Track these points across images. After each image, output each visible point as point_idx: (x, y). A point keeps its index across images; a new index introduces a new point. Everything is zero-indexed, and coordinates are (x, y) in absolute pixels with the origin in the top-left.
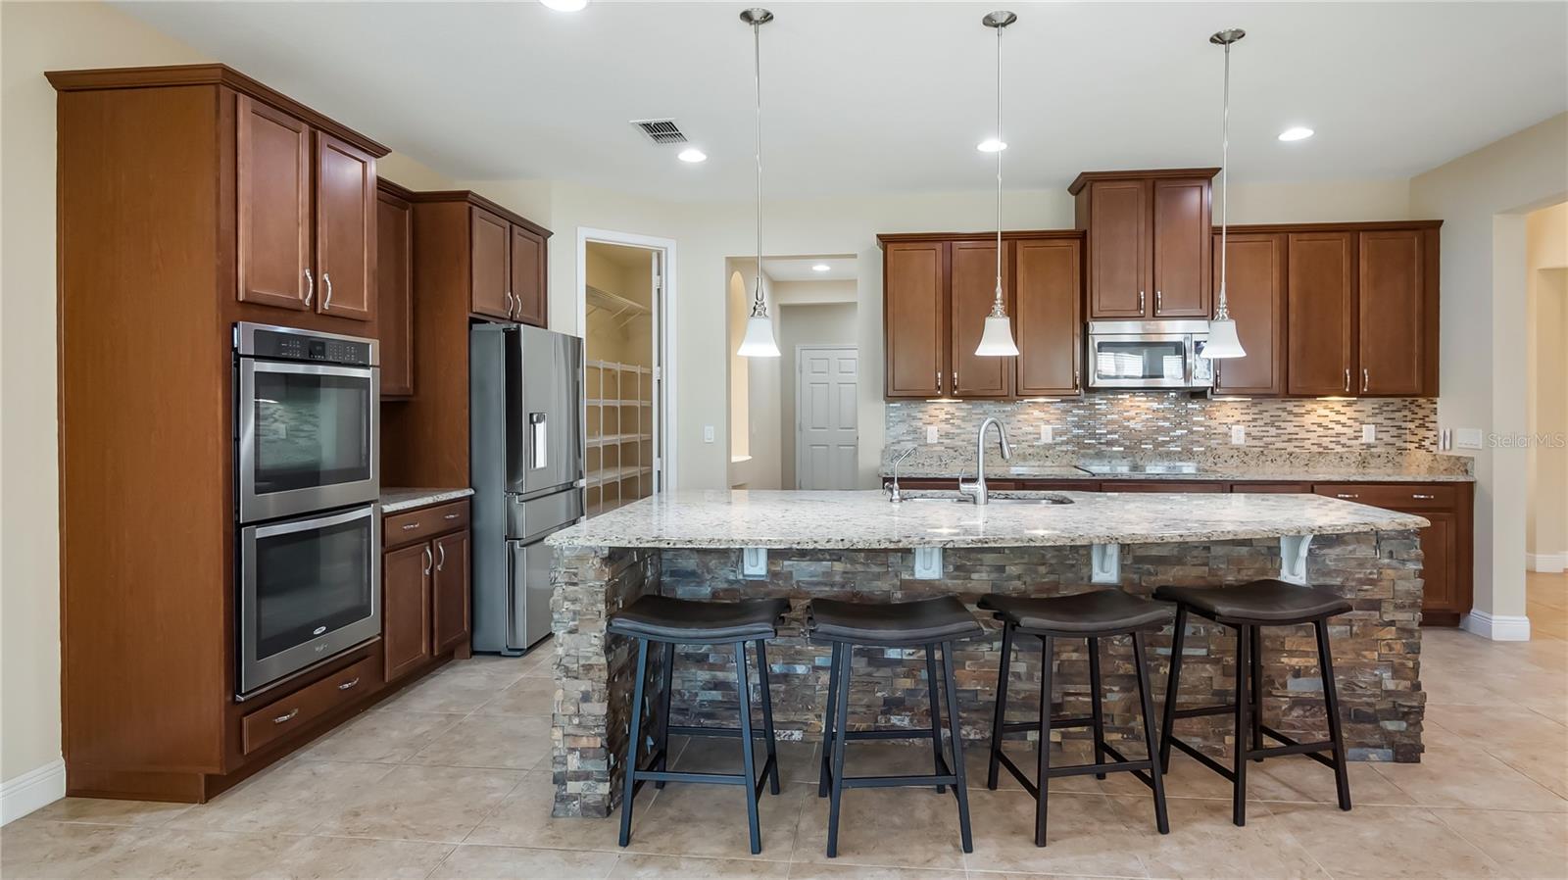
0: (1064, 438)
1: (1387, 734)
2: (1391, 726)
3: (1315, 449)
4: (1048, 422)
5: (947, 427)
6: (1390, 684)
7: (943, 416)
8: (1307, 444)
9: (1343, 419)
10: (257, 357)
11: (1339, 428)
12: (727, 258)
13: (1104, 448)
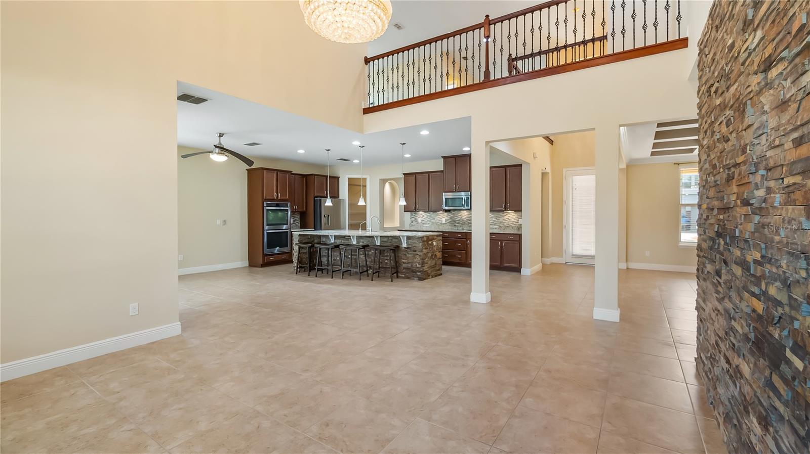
0: (448, 221)
1: (418, 275)
2: (419, 274)
3: (507, 225)
4: (444, 218)
5: (423, 219)
6: (418, 266)
7: (422, 216)
8: (505, 224)
9: (514, 217)
10: (267, 207)
11: (513, 220)
12: (380, 179)
13: (456, 224)
